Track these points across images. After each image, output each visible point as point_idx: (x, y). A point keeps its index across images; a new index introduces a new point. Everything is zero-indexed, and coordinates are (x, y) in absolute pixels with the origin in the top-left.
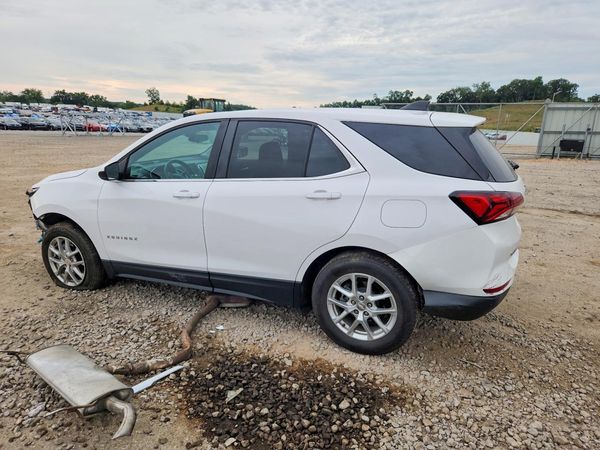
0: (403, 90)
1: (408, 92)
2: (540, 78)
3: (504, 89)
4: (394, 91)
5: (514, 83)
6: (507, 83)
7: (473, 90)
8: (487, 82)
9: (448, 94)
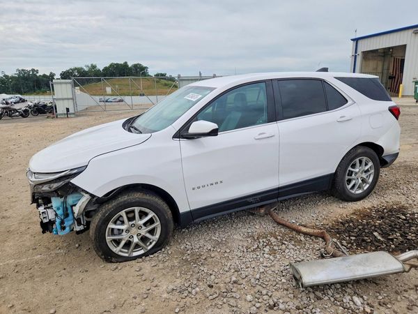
0: (29, 69)
1: (33, 70)
2: (126, 63)
3: (106, 69)
4: (20, 69)
5: (112, 65)
6: (108, 65)
7: (86, 69)
8: (94, 64)
9: (67, 72)
